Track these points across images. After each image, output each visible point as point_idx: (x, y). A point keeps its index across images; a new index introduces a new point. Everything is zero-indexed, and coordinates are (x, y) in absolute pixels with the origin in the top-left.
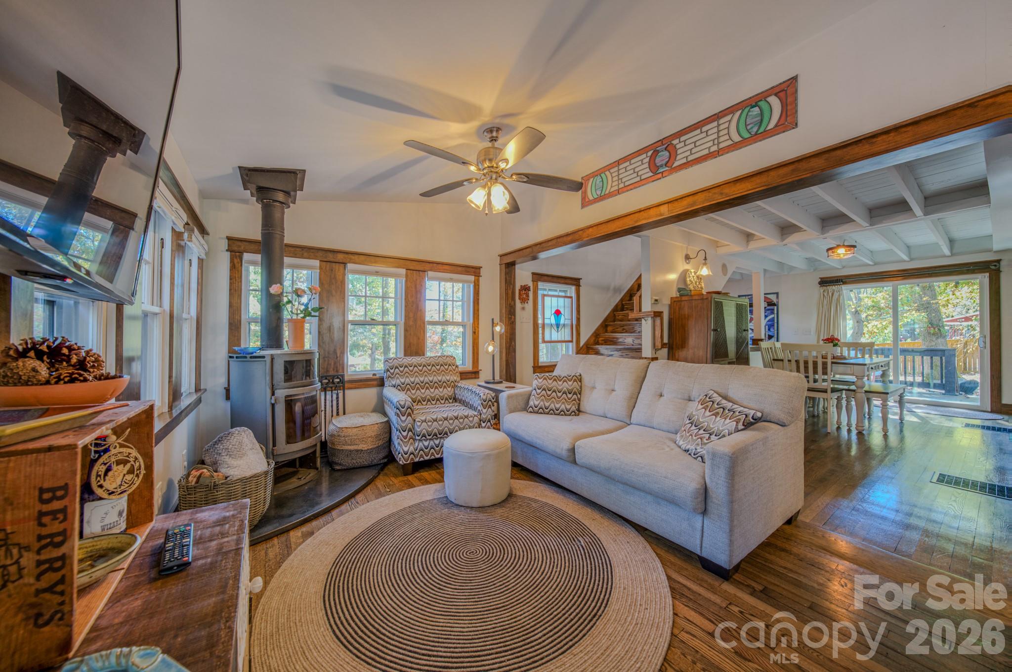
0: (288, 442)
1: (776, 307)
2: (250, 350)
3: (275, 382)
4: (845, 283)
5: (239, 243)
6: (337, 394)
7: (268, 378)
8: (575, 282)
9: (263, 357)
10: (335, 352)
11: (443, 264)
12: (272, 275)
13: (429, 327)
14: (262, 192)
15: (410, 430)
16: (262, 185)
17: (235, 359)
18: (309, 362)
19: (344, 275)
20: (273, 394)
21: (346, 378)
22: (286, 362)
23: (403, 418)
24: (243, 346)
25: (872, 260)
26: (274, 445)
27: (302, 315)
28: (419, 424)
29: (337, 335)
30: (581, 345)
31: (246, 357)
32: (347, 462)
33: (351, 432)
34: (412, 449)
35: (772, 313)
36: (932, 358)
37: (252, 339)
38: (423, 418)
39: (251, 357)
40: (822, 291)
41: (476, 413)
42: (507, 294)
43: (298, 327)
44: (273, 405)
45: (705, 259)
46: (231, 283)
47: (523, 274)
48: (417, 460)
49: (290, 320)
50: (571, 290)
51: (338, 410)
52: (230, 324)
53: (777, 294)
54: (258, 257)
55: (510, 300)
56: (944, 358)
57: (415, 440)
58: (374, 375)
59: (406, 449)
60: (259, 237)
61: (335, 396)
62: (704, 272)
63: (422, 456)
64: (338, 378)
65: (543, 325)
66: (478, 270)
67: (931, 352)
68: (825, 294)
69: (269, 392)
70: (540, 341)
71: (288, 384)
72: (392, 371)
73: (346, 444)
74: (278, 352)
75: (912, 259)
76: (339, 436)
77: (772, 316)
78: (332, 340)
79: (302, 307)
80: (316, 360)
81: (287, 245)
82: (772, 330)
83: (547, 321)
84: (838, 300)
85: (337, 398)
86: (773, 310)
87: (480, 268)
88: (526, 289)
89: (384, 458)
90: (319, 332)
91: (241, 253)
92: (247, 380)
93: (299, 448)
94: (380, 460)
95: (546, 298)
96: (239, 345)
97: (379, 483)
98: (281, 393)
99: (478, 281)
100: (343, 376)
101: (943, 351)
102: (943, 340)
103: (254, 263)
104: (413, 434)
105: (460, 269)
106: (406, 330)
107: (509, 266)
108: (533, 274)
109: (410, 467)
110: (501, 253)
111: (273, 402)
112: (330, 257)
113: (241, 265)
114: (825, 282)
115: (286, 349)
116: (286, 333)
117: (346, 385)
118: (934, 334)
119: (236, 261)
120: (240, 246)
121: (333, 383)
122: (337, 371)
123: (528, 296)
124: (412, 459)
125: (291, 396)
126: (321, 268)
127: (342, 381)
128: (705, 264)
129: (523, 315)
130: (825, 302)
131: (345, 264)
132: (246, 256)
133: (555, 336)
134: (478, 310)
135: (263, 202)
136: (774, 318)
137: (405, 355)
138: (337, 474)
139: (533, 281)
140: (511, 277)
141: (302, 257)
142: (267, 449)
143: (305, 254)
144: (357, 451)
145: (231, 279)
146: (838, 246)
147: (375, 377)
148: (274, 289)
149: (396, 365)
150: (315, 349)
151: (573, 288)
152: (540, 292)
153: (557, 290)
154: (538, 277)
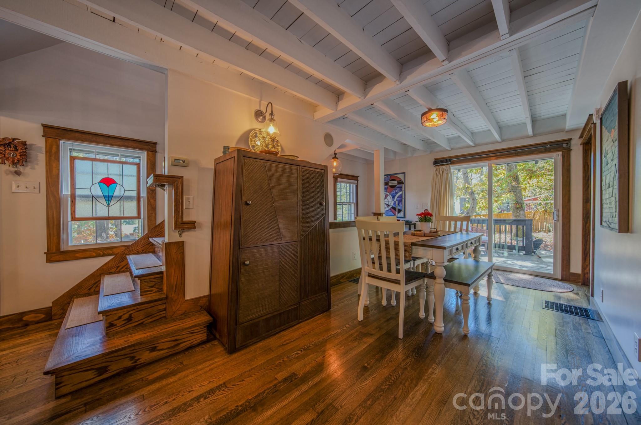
1: (403, 185)
4: (452, 163)
25: (472, 141)
35: (401, 190)
36: (517, 226)
40: (435, 169)
45: (272, 114)
50: (139, 155)
53: (404, 173)
56: (525, 226)
62: (271, 130)
67: (517, 222)
68: (437, 173)
70: (67, 215)
75: (503, 141)
77: (401, 193)
82: (400, 205)
84: (447, 177)
86: (402, 187)
101: (524, 221)
102: (523, 212)
108: (46, 127)
114: (438, 162)
118: (518, 208)
123: (28, 156)
128: (272, 120)
130: (437, 179)
136: (402, 194)
146: (430, 110)
151: (144, 153)
153: (117, 155)
154: (55, 133)
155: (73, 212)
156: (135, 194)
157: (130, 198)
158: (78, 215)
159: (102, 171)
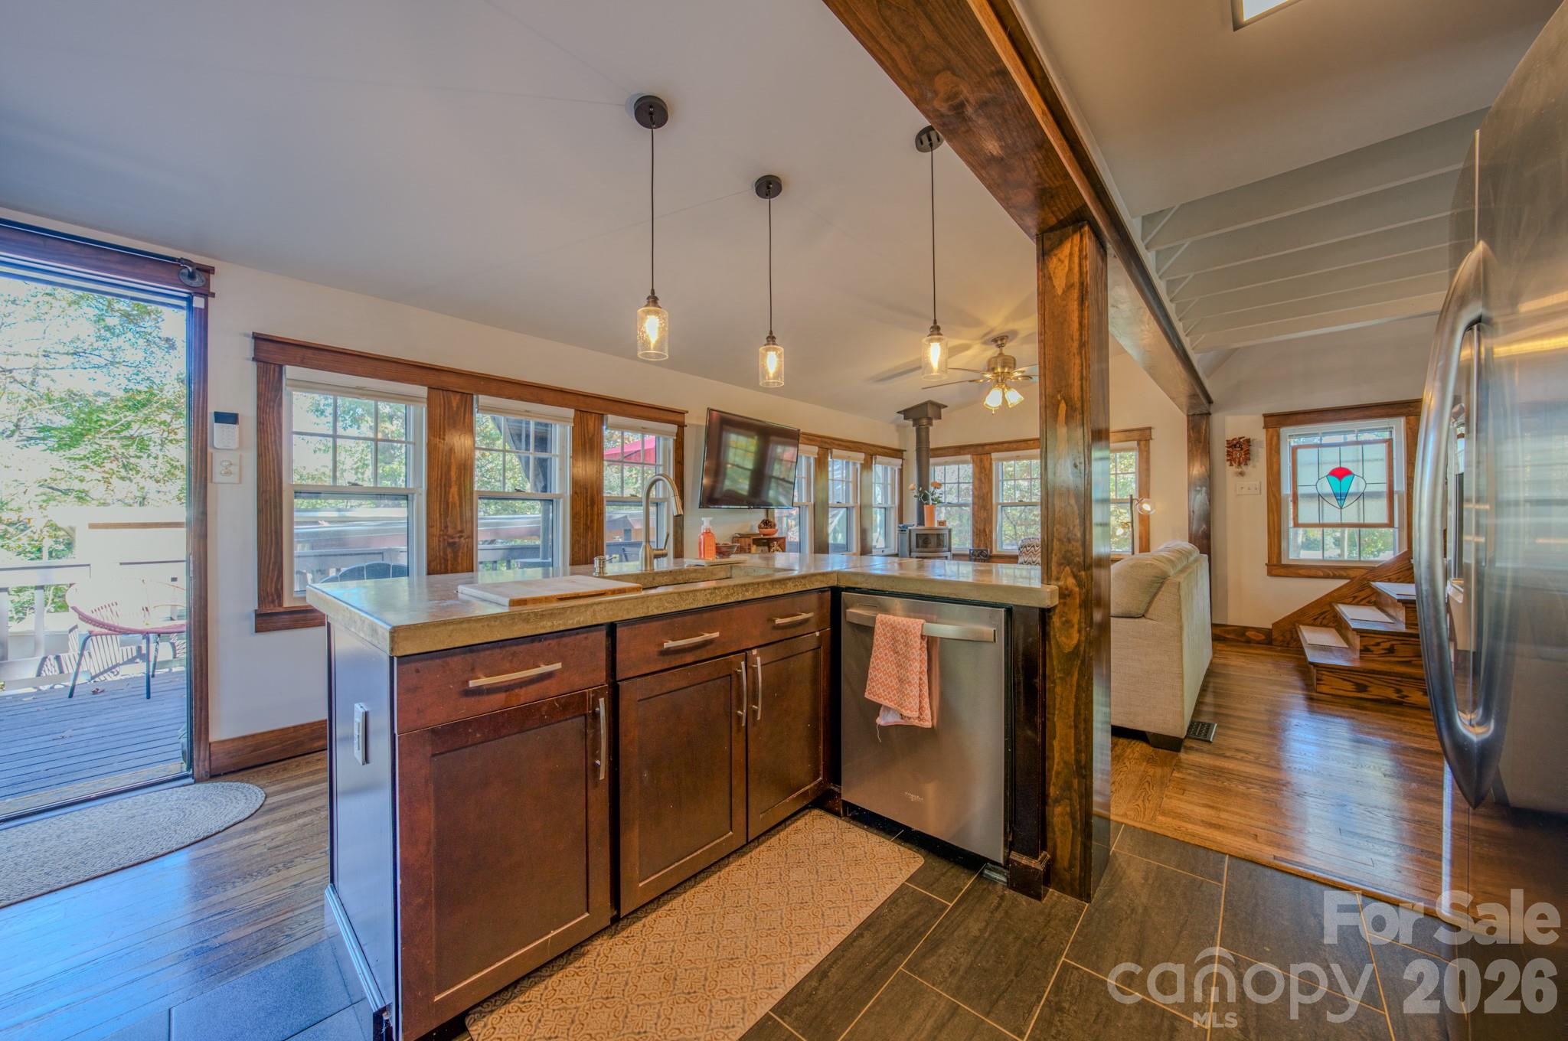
3: (911, 547)
8: (1406, 410)
10: (984, 530)
18: (939, 537)
19: (990, 463)
21: (994, 553)
22: (917, 535)
42: (1191, 458)
47: (1234, 422)
50: (1393, 425)
64: (983, 552)
65: (1297, 496)
66: (1147, 432)
70: (1290, 521)
71: (920, 549)
83: (1305, 490)
87: (1149, 429)
88: (1241, 445)
95: (1303, 450)
99: (1148, 446)
100: (989, 551)
107: (1194, 418)
108: (1267, 416)
112: (980, 450)
122: (986, 546)
123: (1251, 456)
126: (973, 461)
129: (1242, 483)
131: (990, 454)
133: (1332, 514)
134: (1148, 483)
135: (916, 428)
139: (1267, 427)
140: (1199, 432)
141: (959, 454)
143: (962, 452)
151: (1398, 421)
152: (1286, 445)
154: (1276, 421)
155: (1296, 516)
156: (1384, 488)
157: (1375, 495)
158: (1301, 520)
159: (1332, 459)
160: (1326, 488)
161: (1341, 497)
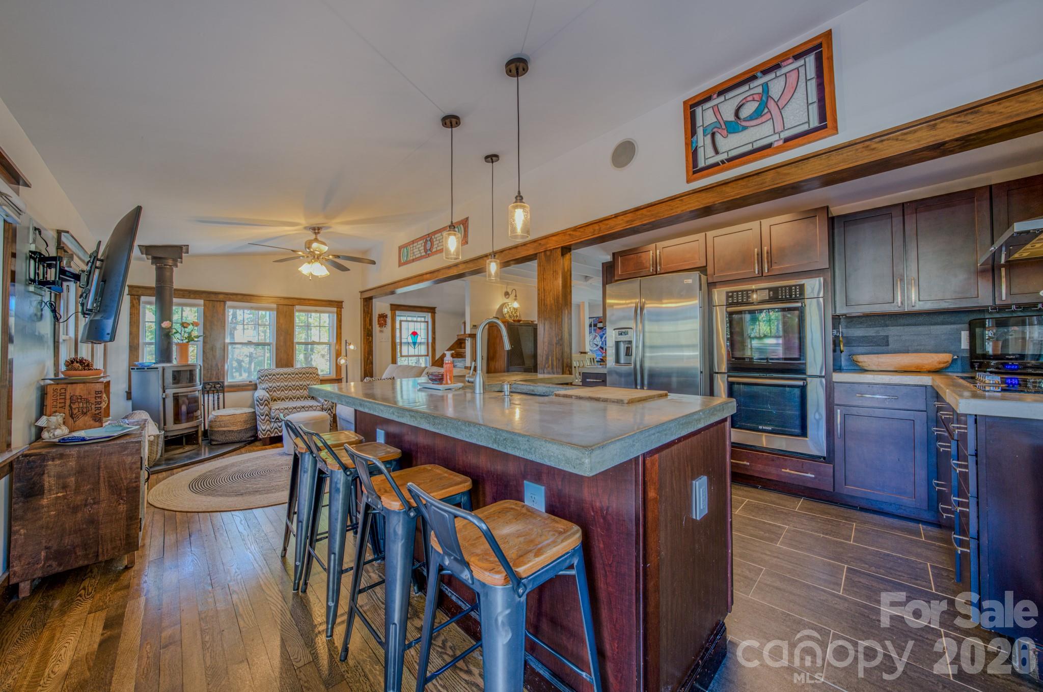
0: (175, 423)
2: (146, 364)
3: (165, 385)
5: (137, 289)
6: (218, 396)
7: (161, 382)
8: (432, 310)
9: (157, 368)
10: (217, 365)
11: (309, 300)
12: (164, 313)
13: (297, 346)
14: (156, 260)
15: (267, 415)
16: (155, 256)
17: (136, 370)
18: (191, 373)
19: (224, 310)
20: (164, 392)
21: (226, 384)
22: (173, 371)
23: (262, 407)
24: (140, 361)
26: (165, 424)
27: (187, 341)
28: (273, 411)
29: (218, 353)
30: (437, 359)
31: (144, 369)
32: (221, 439)
33: (224, 418)
34: (268, 427)
37: (148, 356)
38: (277, 408)
39: (148, 369)
41: (319, 404)
42: (365, 321)
43: (183, 348)
44: (164, 399)
45: (516, 296)
46: (131, 318)
47: (381, 306)
48: (273, 435)
49: (177, 344)
50: (428, 316)
51: (218, 404)
52: (130, 347)
54: (153, 299)
55: (368, 325)
57: (270, 422)
58: (250, 382)
59: (264, 428)
60: (153, 284)
61: (216, 397)
62: (516, 305)
63: (276, 433)
64: (218, 384)
65: (401, 343)
66: (340, 304)
69: (161, 390)
70: (399, 354)
71: (175, 385)
72: (262, 378)
73: (221, 426)
74: (168, 365)
76: (215, 421)
78: (214, 357)
79: (186, 335)
80: (198, 370)
81: (176, 290)
83: (403, 341)
85: (218, 398)
87: (342, 302)
88: (383, 317)
89: (251, 437)
90: (204, 351)
91: (139, 296)
92: (144, 384)
93: (184, 427)
94: (248, 438)
95: (402, 323)
96: (138, 361)
97: (243, 450)
98: (170, 392)
99: (341, 311)
100: (223, 382)
103: (150, 303)
104: (270, 418)
105: (324, 303)
106: (277, 349)
107: (367, 302)
108: (391, 305)
109: (268, 440)
110: (362, 290)
111: (164, 396)
112: (213, 297)
113: (139, 305)
115: (175, 362)
116: (175, 354)
117: (226, 389)
119: (134, 302)
120: (137, 291)
121: (215, 387)
122: (219, 379)
123: (385, 322)
124: (269, 434)
125: (178, 393)
126: (205, 305)
127: (223, 387)
128: (516, 299)
129: (381, 338)
131: (224, 302)
132: (143, 298)
133: (412, 351)
134: (341, 333)
135: (156, 265)
137: (277, 366)
138: (213, 447)
139: (391, 310)
140: (368, 308)
141: (189, 298)
142: (159, 425)
143: (192, 296)
144: (229, 431)
145: (130, 315)
147: (251, 383)
148: (165, 324)
149: (267, 374)
150: (200, 362)
151: (430, 314)
152: (398, 319)
153: (415, 317)
154: (395, 308)
155: (401, 353)
156: (426, 341)
157: (423, 343)
158: (403, 354)
159: (412, 327)
160: (410, 340)
161: (414, 343)
